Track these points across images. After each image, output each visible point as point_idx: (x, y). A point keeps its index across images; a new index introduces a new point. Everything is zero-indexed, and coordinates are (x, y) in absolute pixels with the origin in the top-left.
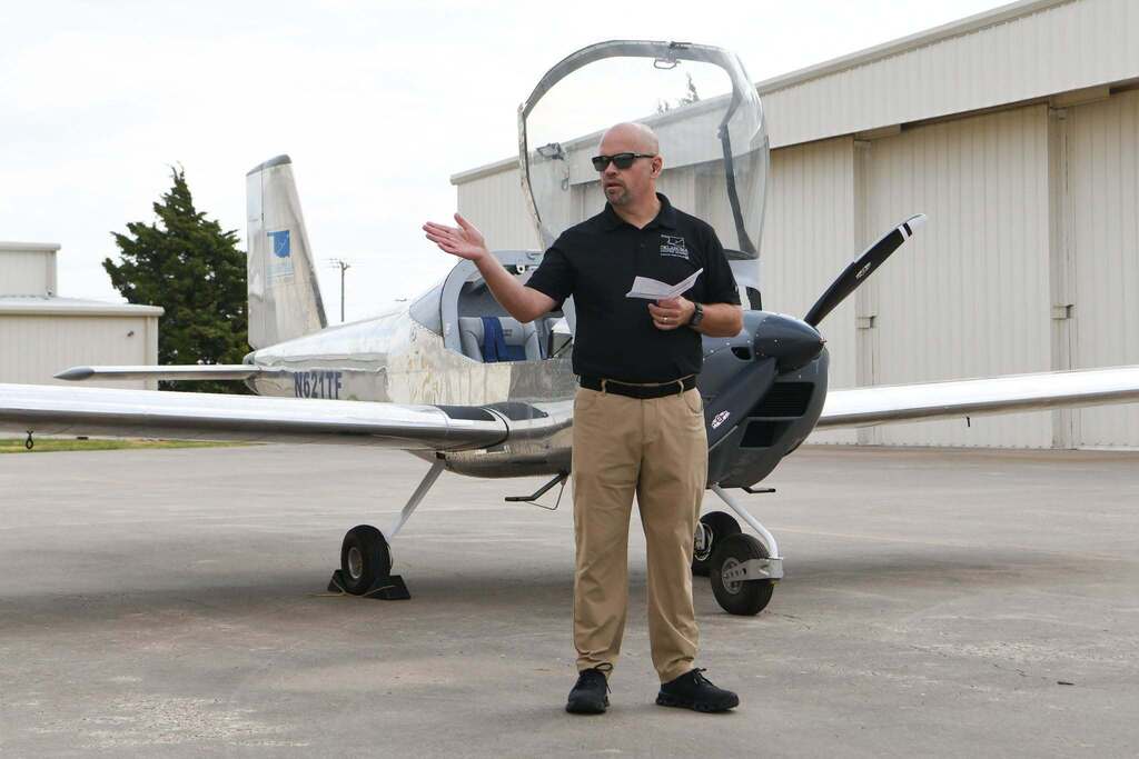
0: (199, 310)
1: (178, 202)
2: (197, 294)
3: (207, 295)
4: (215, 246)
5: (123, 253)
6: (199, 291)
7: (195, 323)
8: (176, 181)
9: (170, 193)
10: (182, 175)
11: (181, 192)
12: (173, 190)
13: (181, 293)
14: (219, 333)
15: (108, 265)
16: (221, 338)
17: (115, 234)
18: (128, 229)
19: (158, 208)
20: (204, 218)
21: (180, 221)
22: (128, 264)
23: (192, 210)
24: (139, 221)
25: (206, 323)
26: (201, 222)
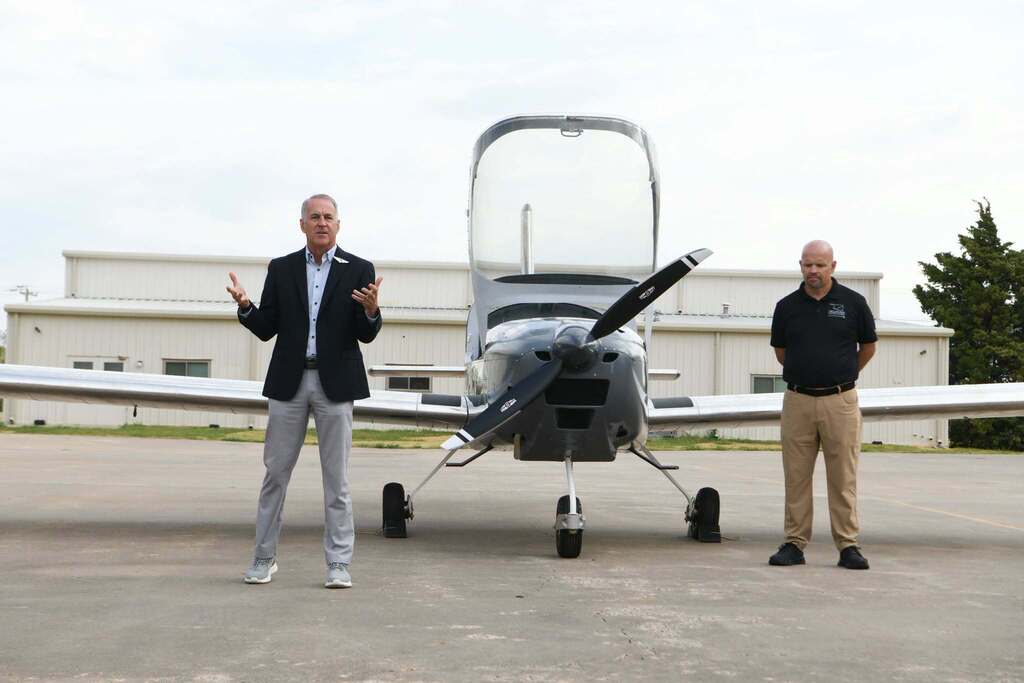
0: (994, 332)
1: (985, 234)
2: (995, 318)
3: (1003, 319)
4: (1014, 274)
5: (930, 281)
6: (997, 314)
7: (990, 344)
8: (982, 215)
9: (976, 226)
10: (988, 209)
11: (987, 225)
12: (979, 223)
13: (979, 316)
14: (1012, 353)
15: (918, 291)
16: (1013, 357)
17: (922, 263)
18: (936, 259)
19: (963, 240)
20: (1010, 248)
21: (983, 251)
22: (934, 291)
23: (997, 241)
24: (947, 251)
25: (1001, 344)
26: (1006, 252)
